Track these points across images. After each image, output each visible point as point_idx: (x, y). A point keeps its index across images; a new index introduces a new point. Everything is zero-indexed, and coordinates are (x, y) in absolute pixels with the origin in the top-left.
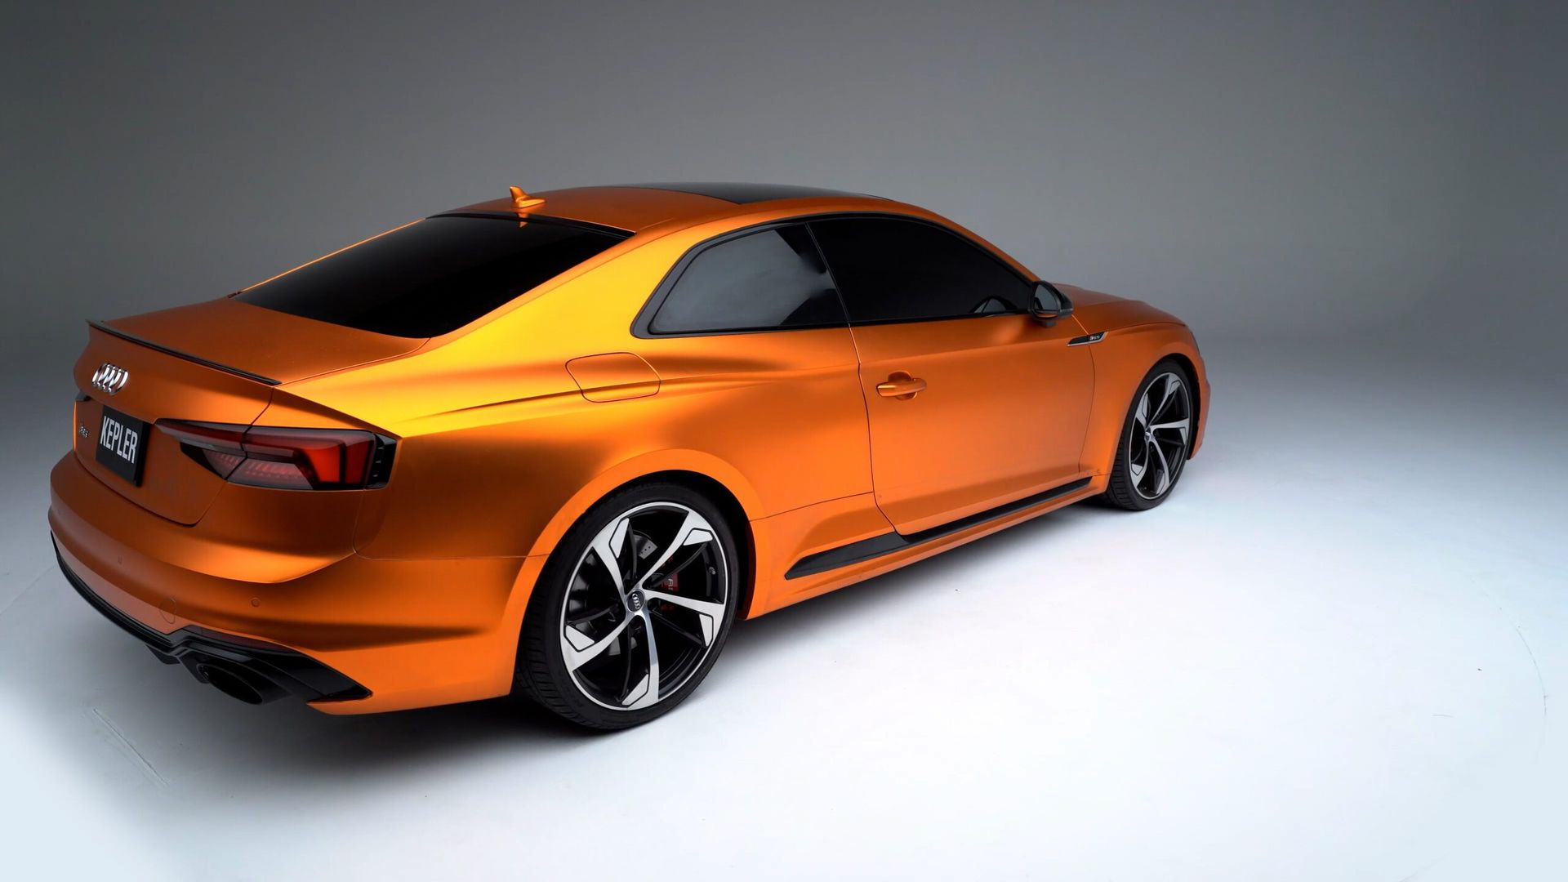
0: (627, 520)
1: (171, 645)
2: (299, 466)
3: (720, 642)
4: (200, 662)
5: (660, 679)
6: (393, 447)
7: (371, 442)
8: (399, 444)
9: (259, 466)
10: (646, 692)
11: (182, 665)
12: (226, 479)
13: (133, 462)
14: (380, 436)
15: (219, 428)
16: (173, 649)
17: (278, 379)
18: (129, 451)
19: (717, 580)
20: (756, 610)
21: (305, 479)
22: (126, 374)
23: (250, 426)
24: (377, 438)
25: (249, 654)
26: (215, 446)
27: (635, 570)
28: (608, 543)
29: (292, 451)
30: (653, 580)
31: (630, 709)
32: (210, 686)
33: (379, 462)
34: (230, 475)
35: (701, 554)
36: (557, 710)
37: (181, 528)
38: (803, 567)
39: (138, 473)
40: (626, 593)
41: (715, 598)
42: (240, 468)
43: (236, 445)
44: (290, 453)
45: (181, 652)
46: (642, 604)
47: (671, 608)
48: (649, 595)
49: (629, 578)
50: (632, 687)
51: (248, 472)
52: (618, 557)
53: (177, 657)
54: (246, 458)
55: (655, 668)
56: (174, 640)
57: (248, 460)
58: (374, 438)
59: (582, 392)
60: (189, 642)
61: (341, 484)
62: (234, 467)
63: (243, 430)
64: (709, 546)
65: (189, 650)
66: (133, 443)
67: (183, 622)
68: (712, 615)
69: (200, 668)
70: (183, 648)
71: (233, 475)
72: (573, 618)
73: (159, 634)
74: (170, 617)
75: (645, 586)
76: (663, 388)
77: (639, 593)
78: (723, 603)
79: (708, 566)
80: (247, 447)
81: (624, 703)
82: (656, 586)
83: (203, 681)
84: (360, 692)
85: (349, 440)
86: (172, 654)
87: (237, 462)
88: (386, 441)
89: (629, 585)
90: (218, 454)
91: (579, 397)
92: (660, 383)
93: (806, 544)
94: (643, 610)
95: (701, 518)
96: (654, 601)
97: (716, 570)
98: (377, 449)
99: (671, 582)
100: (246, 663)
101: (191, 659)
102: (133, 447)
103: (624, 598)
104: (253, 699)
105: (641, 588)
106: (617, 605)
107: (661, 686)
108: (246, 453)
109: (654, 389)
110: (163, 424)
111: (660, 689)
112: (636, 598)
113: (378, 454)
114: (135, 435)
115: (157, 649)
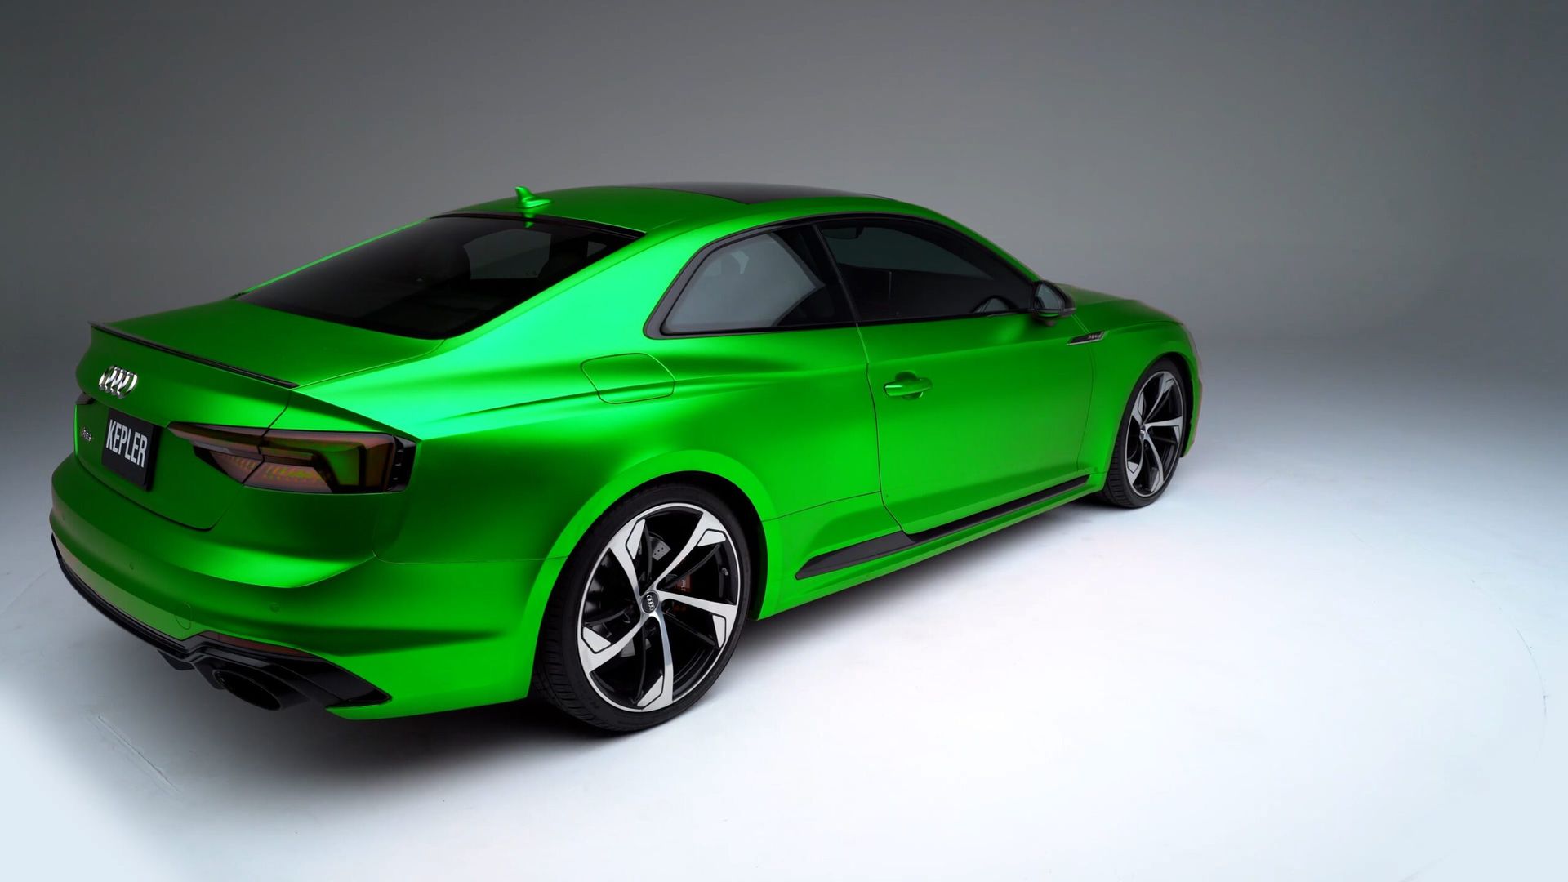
0: (643, 521)
1: (185, 651)
2: (317, 470)
3: (732, 643)
4: (215, 668)
5: (674, 680)
6: (412, 450)
7: (391, 445)
8: (419, 446)
9: (277, 469)
10: (660, 694)
11: (196, 671)
12: (243, 483)
13: (142, 466)
14: (398, 438)
15: (233, 431)
16: (188, 655)
17: (293, 381)
18: (138, 454)
19: (729, 581)
20: (767, 610)
21: (324, 482)
22: (135, 377)
23: (268, 430)
24: (396, 440)
25: (268, 659)
26: (230, 449)
27: (650, 570)
28: (625, 544)
29: (312, 454)
30: (667, 581)
31: (645, 710)
32: (226, 692)
33: (399, 465)
34: (246, 480)
35: (714, 556)
36: (574, 712)
37: (195, 532)
38: (813, 566)
39: (148, 477)
40: (641, 594)
41: (727, 598)
42: (258, 471)
43: (254, 448)
44: (309, 456)
45: (196, 659)
46: (656, 605)
47: (684, 609)
48: (663, 596)
49: (643, 579)
50: (646, 689)
51: (265, 476)
52: (634, 558)
53: (192, 663)
54: (264, 461)
55: (669, 669)
56: (188, 646)
57: (265, 464)
58: (393, 441)
59: (598, 393)
60: (203, 648)
61: (362, 487)
62: (251, 471)
63: (260, 434)
64: (722, 547)
65: (206, 656)
66: (143, 447)
67: (198, 628)
68: (724, 617)
69: (216, 674)
70: (199, 654)
71: (250, 480)
72: (589, 619)
73: (174, 640)
74: (185, 622)
75: (660, 587)
76: (677, 389)
77: (653, 594)
78: (735, 604)
79: (721, 567)
80: (265, 450)
81: (640, 704)
82: (669, 587)
83: (217, 686)
84: (379, 696)
85: (368, 443)
86: (187, 660)
87: (253, 466)
88: (406, 443)
89: (644, 585)
90: (233, 457)
91: (595, 399)
92: (674, 384)
93: (816, 543)
94: (657, 612)
95: (715, 518)
96: (668, 602)
97: (729, 571)
98: (396, 452)
99: (684, 583)
100: (264, 668)
101: (207, 666)
102: (142, 451)
103: (639, 598)
104: (272, 705)
105: (655, 589)
106: (632, 607)
107: (675, 687)
108: (264, 456)
109: (668, 390)
110: (176, 428)
111: (674, 690)
112: (650, 599)
113: (398, 457)
114: (144, 439)
115: (170, 655)
